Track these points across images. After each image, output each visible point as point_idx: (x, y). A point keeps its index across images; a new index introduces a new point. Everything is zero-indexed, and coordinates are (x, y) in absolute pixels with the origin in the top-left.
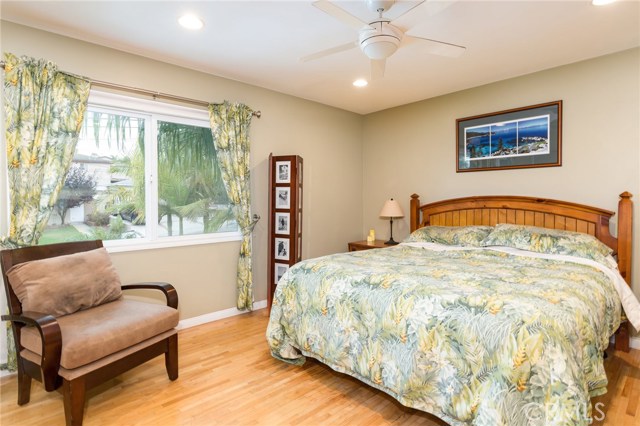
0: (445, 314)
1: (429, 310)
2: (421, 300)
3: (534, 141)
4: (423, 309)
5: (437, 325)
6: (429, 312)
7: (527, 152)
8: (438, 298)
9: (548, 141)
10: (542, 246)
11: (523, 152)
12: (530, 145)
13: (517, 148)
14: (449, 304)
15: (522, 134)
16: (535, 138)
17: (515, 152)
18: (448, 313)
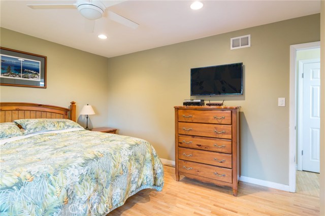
0: (85, 170)
1: (76, 172)
2: (68, 171)
3: (32, 73)
4: (73, 174)
5: (85, 177)
6: (77, 174)
7: (28, 78)
8: (75, 164)
9: (40, 74)
10: (60, 127)
11: (25, 77)
12: (30, 75)
13: (21, 75)
14: (84, 164)
15: (24, 68)
16: (32, 71)
17: (20, 76)
18: (87, 168)
